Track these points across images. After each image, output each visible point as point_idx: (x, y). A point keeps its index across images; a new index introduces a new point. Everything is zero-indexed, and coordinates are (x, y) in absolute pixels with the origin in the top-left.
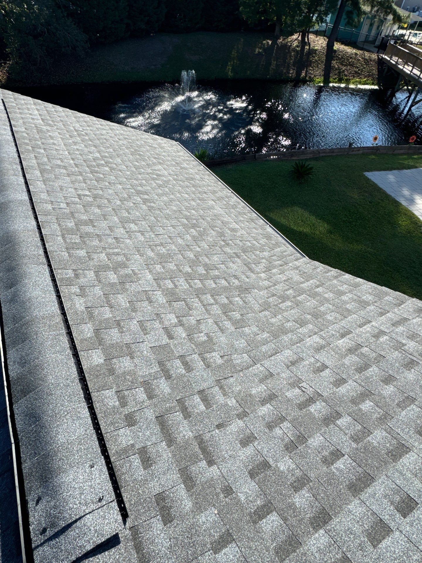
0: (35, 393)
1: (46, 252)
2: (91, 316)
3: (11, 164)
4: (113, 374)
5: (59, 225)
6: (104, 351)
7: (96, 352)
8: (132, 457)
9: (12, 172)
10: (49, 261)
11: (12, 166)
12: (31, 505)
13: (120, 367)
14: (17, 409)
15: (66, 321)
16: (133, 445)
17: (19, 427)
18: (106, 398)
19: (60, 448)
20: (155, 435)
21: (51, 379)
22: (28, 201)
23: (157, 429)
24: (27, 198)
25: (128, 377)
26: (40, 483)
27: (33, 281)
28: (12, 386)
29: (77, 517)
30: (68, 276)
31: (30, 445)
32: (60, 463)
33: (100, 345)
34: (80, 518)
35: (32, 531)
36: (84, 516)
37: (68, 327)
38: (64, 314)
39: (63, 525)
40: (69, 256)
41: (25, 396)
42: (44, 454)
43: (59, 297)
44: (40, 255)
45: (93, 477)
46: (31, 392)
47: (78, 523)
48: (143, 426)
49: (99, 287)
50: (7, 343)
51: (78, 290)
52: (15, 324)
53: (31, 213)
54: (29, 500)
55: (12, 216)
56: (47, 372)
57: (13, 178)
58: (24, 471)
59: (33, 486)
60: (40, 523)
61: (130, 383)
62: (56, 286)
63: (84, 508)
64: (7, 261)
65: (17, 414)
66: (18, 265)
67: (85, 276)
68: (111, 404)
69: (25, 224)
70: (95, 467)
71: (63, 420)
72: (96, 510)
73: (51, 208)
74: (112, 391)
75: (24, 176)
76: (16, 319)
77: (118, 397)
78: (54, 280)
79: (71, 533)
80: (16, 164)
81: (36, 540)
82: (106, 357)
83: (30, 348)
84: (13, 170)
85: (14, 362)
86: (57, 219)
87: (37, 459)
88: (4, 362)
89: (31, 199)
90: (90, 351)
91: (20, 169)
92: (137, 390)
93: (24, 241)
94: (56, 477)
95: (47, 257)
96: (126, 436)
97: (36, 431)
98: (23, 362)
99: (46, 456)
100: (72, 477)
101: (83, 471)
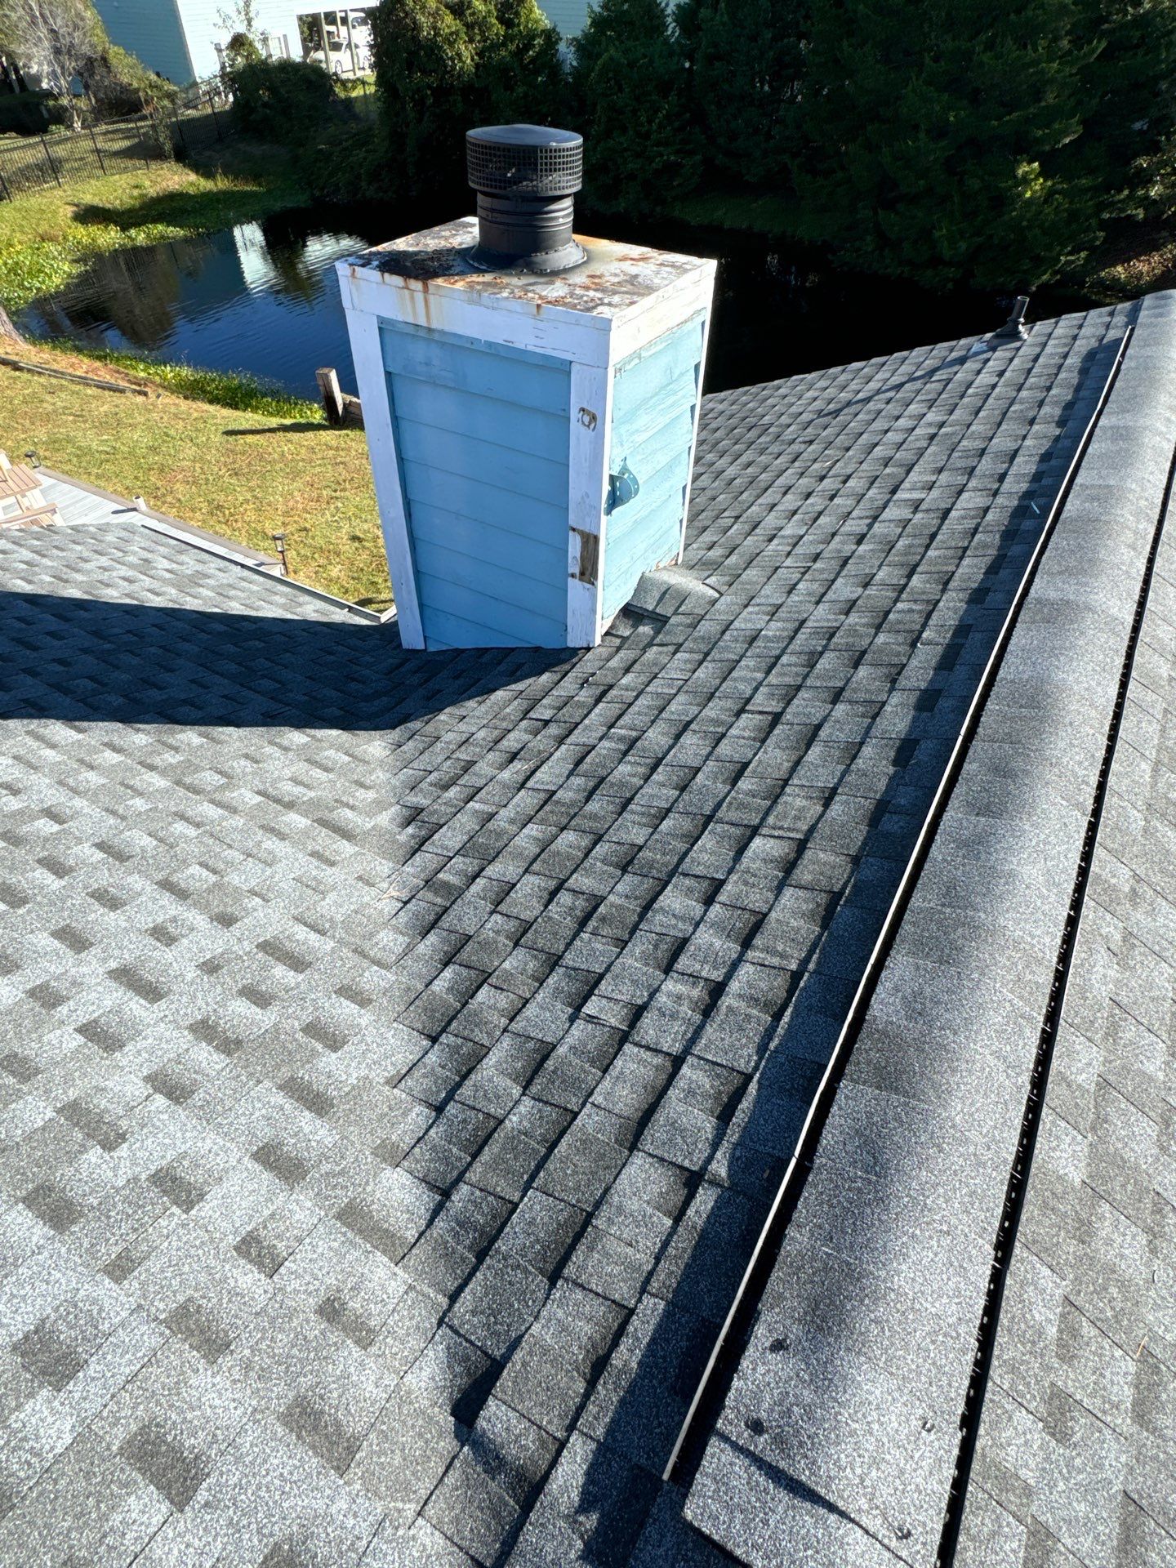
0: (906, 1104)
1: (1102, 787)
2: (1112, 1032)
3: (1138, 514)
4: (1083, 1242)
5: (1163, 730)
6: (1095, 1155)
7: (1074, 1139)
8: (1011, 1519)
9: (1129, 536)
10: (1096, 813)
11: (1138, 521)
12: (762, 1335)
13: (1109, 1242)
14: (846, 1097)
15: (1057, 996)
16: (1028, 1492)
17: (827, 1138)
18: (1035, 1284)
19: (893, 1296)
20: (1096, 1538)
21: (956, 1111)
22: (1129, 629)
23: (1110, 1530)
24: (1130, 620)
25: (1114, 1291)
26: (805, 1313)
27: (1042, 836)
28: (863, 1035)
29: (840, 1504)
30: (1113, 881)
31: (831, 1206)
32: (875, 1330)
33: (1093, 1129)
34: (843, 1514)
35: (733, 1391)
36: (852, 1521)
37: (1052, 1017)
38: (1061, 977)
39: (803, 1478)
40: (1145, 830)
41: (879, 1087)
42: (848, 1264)
43: (1072, 922)
44: (1087, 784)
45: (917, 1455)
46: (896, 1091)
47: (833, 1517)
48: (1080, 1472)
49: (1171, 971)
50: (901, 932)
51: (1118, 937)
52: (943, 905)
53: (1120, 661)
54: (763, 1318)
55: (1073, 646)
56: (958, 1084)
57: (1126, 554)
58: (788, 1248)
59: (786, 1299)
60: (757, 1396)
61: (1109, 1314)
62: (1080, 889)
63: (863, 1503)
64: (1006, 746)
65: (840, 1109)
66: (1026, 773)
67: (1152, 913)
68: (1037, 1316)
69: (1093, 684)
70: (932, 1436)
71: (931, 1238)
72: (880, 1542)
73: (1165, 675)
74: (1058, 1286)
75: (1151, 561)
76: (952, 894)
77: (1063, 1316)
78: (1083, 872)
79: (807, 1517)
80: (1149, 521)
81: (730, 1421)
82: (1091, 1176)
83: (949, 992)
84: (1136, 533)
85: (897, 989)
86: (1166, 711)
87: (826, 1253)
88: (874, 966)
89: (1136, 629)
90: (1063, 1124)
91: (1150, 537)
92: (1118, 1353)
93: (1071, 724)
94: (848, 1350)
95: (1099, 800)
96: (1026, 1442)
97: (859, 1190)
98: (917, 1007)
99: (853, 1275)
100: (878, 1392)
101: (904, 1410)
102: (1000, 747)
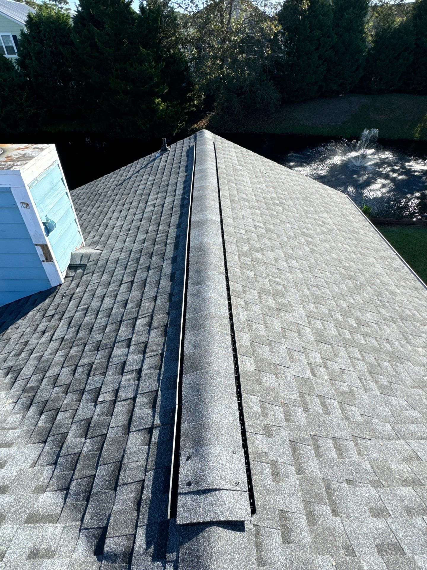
0: (201, 372)
1: (226, 266)
2: (250, 328)
3: (212, 191)
4: (260, 385)
5: (238, 246)
6: (256, 361)
7: (249, 360)
8: (265, 464)
9: (212, 198)
10: (227, 273)
11: (213, 193)
12: (183, 458)
13: (266, 381)
14: (186, 379)
15: (232, 325)
16: (267, 454)
17: (184, 394)
18: (251, 401)
19: (214, 424)
20: (287, 456)
21: (215, 366)
22: (220, 222)
23: (289, 452)
24: (219, 220)
25: (271, 393)
26: (193, 445)
27: (214, 284)
28: (184, 360)
29: (218, 487)
30: (238, 289)
31: (190, 411)
32: (212, 436)
33: (253, 355)
34: (219, 489)
35: (180, 479)
36: (222, 489)
37: (233, 331)
38: (231, 319)
39: (206, 488)
40: (241, 273)
41: (193, 372)
42: (199, 424)
43: (230, 304)
44: (222, 266)
45: (234, 462)
46: (198, 370)
47: (217, 492)
48: (278, 442)
49: (259, 307)
50: (186, 327)
51: (243, 303)
52: (195, 314)
53: (220, 231)
54: (182, 454)
55: (206, 231)
56: (213, 360)
57: (212, 203)
58: (182, 430)
59: (186, 444)
60: (187, 476)
61: (272, 399)
62: (229, 295)
63: (223, 483)
64: (198, 264)
65: (185, 384)
66: (205, 269)
67: (250, 294)
68: (254, 409)
69: (215, 239)
70: (236, 454)
71: (219, 403)
72: (232, 490)
73: (233, 232)
74: (257, 399)
75: (220, 203)
76: (197, 310)
77: (261, 406)
78: (228, 290)
79: (210, 497)
80: (216, 192)
81: (182, 488)
82: (256, 367)
83: (203, 336)
84: (213, 197)
85: (190, 343)
86: (237, 241)
87: (193, 425)
88: (182, 340)
89: (222, 222)
90: (245, 357)
91: (217, 197)
92: (277, 407)
93: (212, 252)
94: (207, 446)
95: (226, 269)
96: (262, 443)
97: (196, 402)
98: (196, 345)
99: (202, 426)
100: (218, 452)
101: (227, 452)
102: (196, 265)
